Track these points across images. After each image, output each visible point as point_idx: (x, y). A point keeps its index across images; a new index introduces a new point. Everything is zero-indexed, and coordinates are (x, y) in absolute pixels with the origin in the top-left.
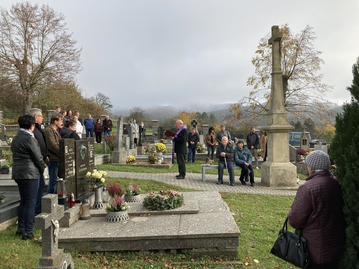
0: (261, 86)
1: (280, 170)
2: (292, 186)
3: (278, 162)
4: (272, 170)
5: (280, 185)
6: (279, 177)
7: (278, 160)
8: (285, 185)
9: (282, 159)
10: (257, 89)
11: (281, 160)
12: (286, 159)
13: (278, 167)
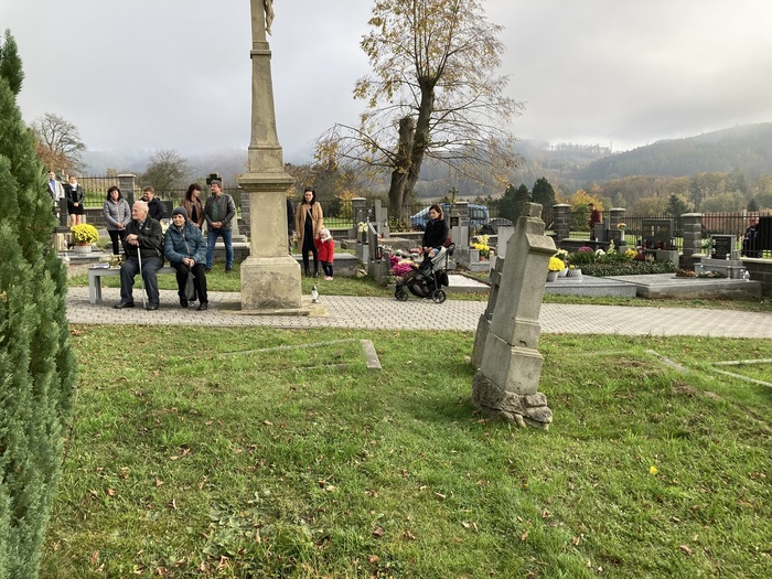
0: (383, 102)
1: (263, 273)
2: (293, 307)
3: (262, 256)
4: (246, 274)
5: (263, 305)
6: (261, 288)
7: (263, 253)
8: (274, 305)
9: (272, 250)
10: (375, 109)
11: (270, 253)
12: (280, 248)
13: (258, 266)
